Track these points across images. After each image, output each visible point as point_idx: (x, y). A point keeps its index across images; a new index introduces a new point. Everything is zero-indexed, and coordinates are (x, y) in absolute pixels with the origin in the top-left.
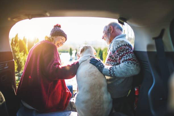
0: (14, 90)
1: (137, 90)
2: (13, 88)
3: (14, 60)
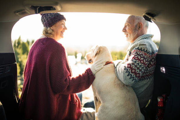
0: (15, 98)
1: (161, 101)
2: (15, 95)
3: (16, 63)
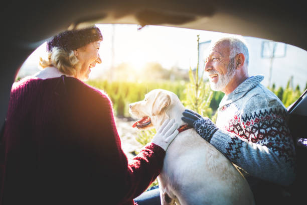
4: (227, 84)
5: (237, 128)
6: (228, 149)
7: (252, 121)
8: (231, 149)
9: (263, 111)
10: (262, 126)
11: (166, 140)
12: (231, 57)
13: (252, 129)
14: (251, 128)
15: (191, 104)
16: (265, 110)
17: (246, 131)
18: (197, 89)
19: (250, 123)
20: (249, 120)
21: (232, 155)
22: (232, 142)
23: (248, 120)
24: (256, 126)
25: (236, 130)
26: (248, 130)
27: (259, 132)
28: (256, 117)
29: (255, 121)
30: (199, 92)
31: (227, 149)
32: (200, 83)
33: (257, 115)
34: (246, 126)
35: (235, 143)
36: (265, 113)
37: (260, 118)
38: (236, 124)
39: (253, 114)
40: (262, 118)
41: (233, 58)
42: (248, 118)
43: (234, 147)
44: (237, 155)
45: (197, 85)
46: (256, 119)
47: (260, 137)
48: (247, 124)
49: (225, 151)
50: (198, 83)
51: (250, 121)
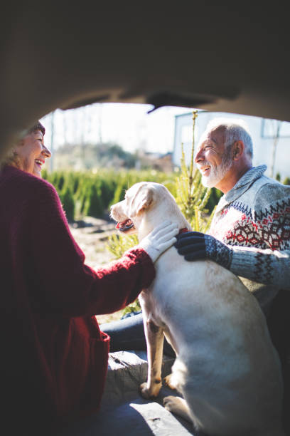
4: (222, 178)
5: (245, 231)
6: (256, 273)
7: (270, 218)
8: (261, 270)
9: (281, 203)
10: (284, 221)
11: (159, 247)
12: (226, 144)
13: (272, 228)
14: (269, 226)
15: (183, 203)
16: (283, 201)
17: (264, 232)
18: (191, 184)
19: (267, 221)
20: (266, 217)
21: (263, 277)
22: (259, 262)
23: (264, 218)
24: (276, 222)
25: (244, 234)
26: (267, 230)
27: (283, 230)
28: (274, 212)
29: (274, 217)
30: (193, 187)
31: (254, 272)
32: (195, 176)
33: (274, 209)
34: (263, 225)
35: (262, 262)
36: (284, 205)
37: (279, 212)
38: (244, 225)
39: (269, 209)
40: (281, 211)
41: (230, 146)
42: (264, 214)
43: (263, 267)
44: (270, 274)
45: (191, 178)
46: (275, 214)
47: (285, 236)
48: (264, 223)
49: (254, 275)
50: (193, 177)
51: (268, 219)
